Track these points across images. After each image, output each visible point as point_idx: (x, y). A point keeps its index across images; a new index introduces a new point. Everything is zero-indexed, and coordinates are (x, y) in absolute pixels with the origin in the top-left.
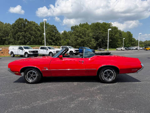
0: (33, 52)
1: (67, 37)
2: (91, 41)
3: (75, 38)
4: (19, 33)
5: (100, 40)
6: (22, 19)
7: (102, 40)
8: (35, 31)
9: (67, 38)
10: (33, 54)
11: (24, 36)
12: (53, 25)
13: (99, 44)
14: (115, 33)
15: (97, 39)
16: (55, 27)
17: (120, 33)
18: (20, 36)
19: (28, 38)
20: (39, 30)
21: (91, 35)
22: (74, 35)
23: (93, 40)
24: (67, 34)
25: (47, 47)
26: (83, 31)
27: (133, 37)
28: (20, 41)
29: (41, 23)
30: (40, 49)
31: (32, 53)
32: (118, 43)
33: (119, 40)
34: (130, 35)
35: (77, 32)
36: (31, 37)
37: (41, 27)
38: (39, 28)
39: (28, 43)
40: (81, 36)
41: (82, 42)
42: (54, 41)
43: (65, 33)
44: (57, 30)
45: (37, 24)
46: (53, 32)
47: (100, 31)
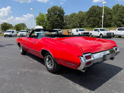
4: (91, 18)
6: (94, 6)
11: (94, 21)
18: (91, 21)
19: (97, 22)
25: (99, 29)
28: (90, 25)
30: (94, 31)
39: (97, 26)
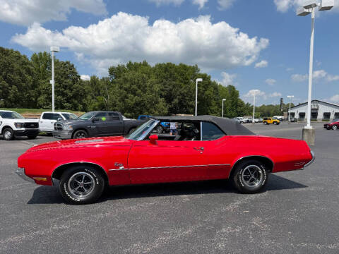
0: (27, 125)
1: (99, 92)
2: (157, 102)
3: (121, 94)
5: (176, 101)
7: (180, 102)
8: (20, 74)
9: (99, 95)
10: (26, 131)
12: (68, 63)
13: (172, 108)
14: (204, 87)
15: (169, 98)
16: (73, 66)
17: (215, 89)
20: (29, 72)
21: (157, 88)
22: (117, 87)
23: (161, 100)
24: (99, 85)
25: (60, 113)
26: (139, 80)
27: (240, 98)
29: (34, 55)
30: (41, 119)
31: (23, 129)
32: (212, 108)
33: (213, 103)
34: (234, 92)
35: (126, 80)
36: (10, 88)
37: (35, 65)
38: (30, 67)
40: (135, 90)
41: (137, 104)
42: (68, 100)
43: (94, 81)
44: (76, 73)
45: (25, 57)
46: (68, 78)
47: (174, 82)
